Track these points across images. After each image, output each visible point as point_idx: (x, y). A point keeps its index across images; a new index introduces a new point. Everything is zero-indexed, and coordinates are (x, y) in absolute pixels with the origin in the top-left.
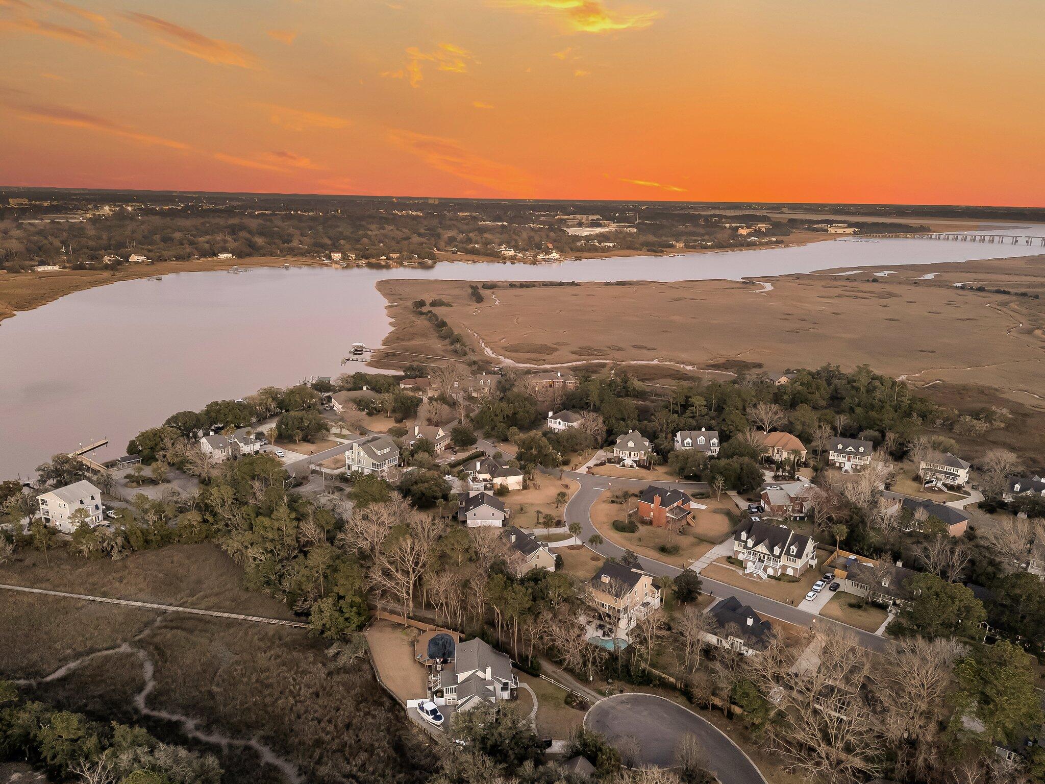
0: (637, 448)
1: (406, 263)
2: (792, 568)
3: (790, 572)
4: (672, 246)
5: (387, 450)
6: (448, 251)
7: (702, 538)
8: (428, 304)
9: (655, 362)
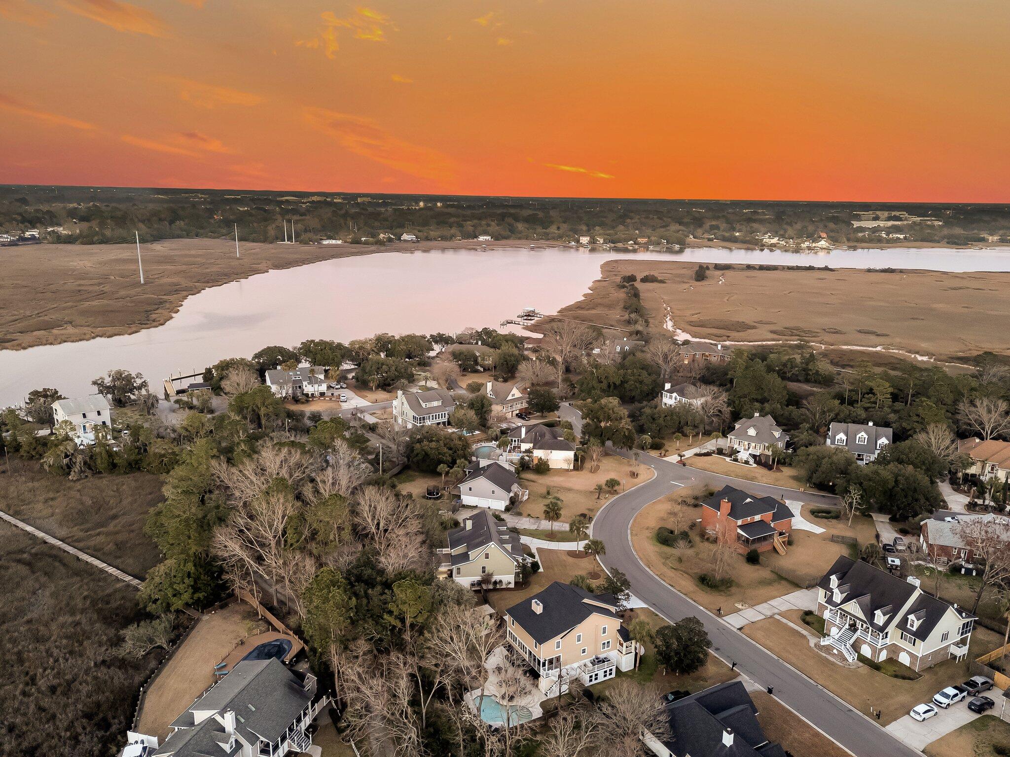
0: (758, 438)
1: (651, 247)
2: (908, 652)
3: (904, 659)
4: (983, 240)
5: (436, 404)
6: (704, 238)
7: (784, 575)
8: (638, 280)
9: (879, 349)
